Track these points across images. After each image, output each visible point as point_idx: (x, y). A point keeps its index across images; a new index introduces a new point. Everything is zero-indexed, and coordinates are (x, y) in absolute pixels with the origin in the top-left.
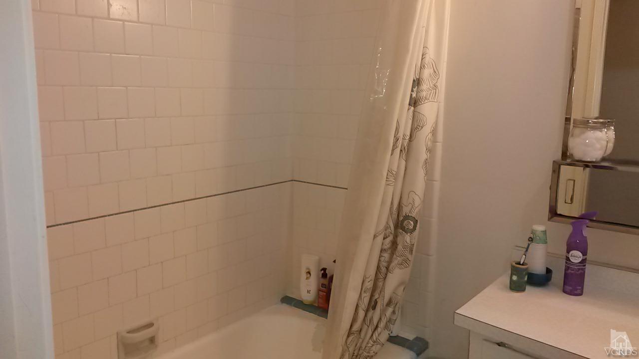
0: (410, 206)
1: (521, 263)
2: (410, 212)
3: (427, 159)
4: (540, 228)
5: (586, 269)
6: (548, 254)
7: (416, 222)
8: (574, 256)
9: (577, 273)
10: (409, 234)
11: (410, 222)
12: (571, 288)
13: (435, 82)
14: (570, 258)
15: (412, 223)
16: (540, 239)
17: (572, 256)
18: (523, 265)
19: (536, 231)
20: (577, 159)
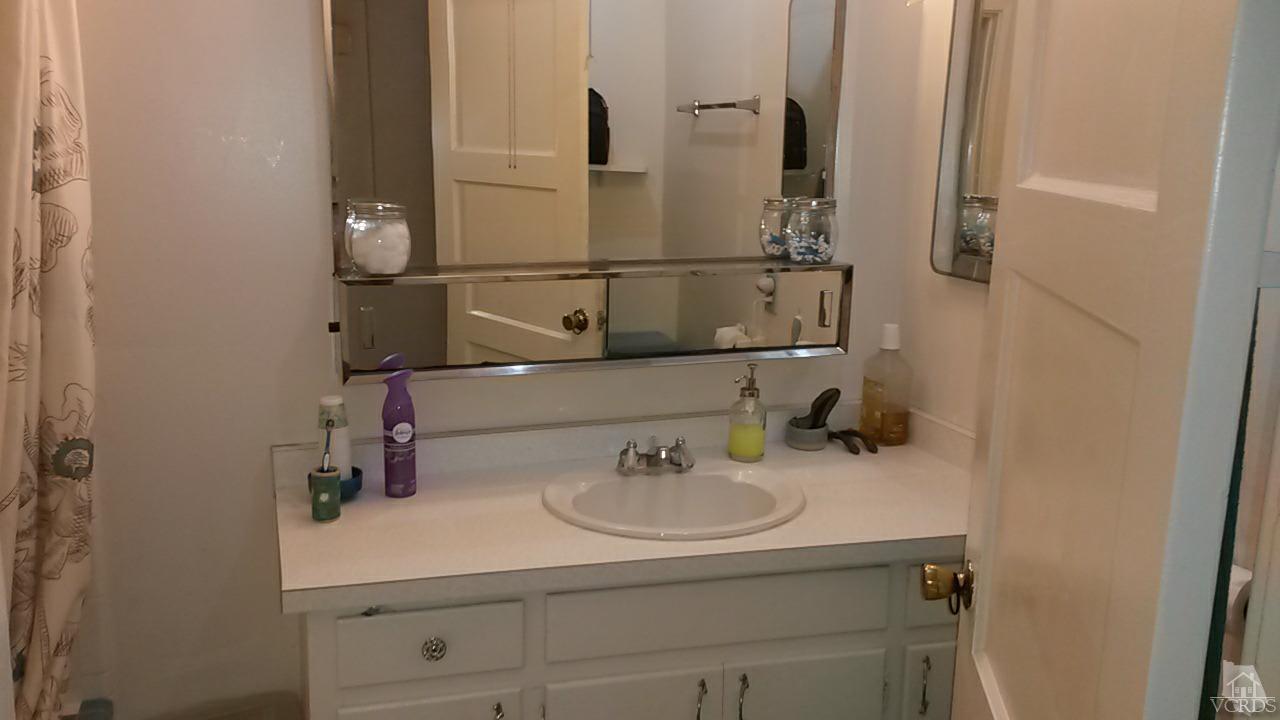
0: (74, 418)
1: (326, 469)
2: (77, 430)
3: (91, 308)
4: (334, 401)
5: (417, 451)
6: (355, 443)
7: (90, 448)
8: (401, 433)
9: (408, 458)
10: (83, 480)
11: (80, 451)
12: (401, 486)
13: (74, 135)
14: (396, 438)
15: (85, 453)
16: (339, 419)
17: (397, 433)
18: (328, 471)
19: (329, 407)
20: (373, 272)
